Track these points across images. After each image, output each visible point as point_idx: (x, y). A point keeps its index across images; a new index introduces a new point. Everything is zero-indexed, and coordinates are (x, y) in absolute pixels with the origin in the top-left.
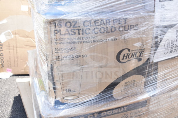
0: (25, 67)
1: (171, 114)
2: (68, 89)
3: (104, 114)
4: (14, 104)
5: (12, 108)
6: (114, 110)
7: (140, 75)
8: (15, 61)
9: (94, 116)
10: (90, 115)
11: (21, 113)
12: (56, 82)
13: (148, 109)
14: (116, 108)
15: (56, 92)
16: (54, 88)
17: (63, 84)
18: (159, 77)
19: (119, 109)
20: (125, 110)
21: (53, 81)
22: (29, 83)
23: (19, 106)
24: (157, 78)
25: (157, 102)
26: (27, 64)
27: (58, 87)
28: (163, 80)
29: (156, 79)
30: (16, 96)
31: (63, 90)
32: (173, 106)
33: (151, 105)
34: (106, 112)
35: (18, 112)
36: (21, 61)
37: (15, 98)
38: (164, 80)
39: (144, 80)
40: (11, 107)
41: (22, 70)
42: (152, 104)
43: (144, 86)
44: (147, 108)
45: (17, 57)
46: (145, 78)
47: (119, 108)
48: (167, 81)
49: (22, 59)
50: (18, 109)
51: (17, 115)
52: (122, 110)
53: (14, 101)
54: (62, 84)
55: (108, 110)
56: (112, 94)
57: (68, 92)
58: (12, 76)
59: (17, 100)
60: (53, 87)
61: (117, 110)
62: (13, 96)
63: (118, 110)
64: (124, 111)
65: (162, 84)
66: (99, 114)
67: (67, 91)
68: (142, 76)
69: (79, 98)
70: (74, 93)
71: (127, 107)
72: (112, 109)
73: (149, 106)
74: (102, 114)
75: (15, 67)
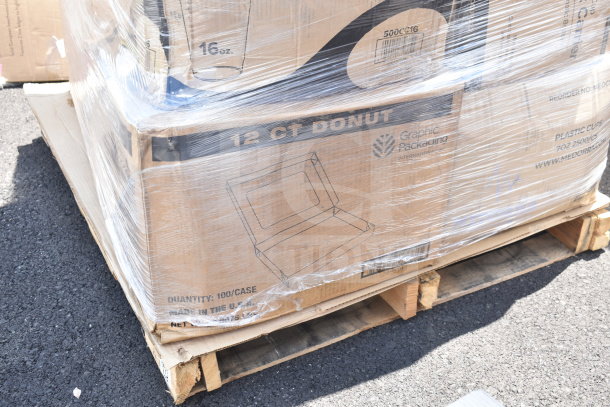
0: (49, 57)
1: (526, 149)
2: (207, 44)
3: (320, 127)
4: (19, 166)
5: (15, 176)
6: (352, 118)
7: (432, 11)
8: (11, 37)
9: (289, 132)
10: (278, 128)
11: (46, 190)
12: (170, 19)
13: (457, 123)
14: (357, 112)
15: (170, 53)
16: (165, 41)
17: (192, 26)
18: (492, 25)
19: (368, 115)
20: (386, 119)
21: (161, 13)
22: (68, 97)
23: (38, 172)
24: (486, 28)
25: (484, 106)
26: (54, 45)
27: (177, 33)
28: (506, 34)
29: (482, 29)
30: (24, 144)
31: (193, 45)
32: (533, 124)
33: (465, 112)
34: (326, 120)
35: (36, 187)
36: (35, 33)
37: (21, 149)
38: (509, 37)
39: (445, 28)
40: (12, 175)
41: (39, 68)
42: (470, 110)
43: (444, 49)
44: (453, 120)
45: (19, 22)
46: (447, 20)
47: (367, 110)
48: (519, 42)
49: (36, 29)
50: (35, 181)
51: (33, 195)
52: (375, 121)
53: (20, 158)
54: (188, 23)
55: (334, 116)
56: (345, 65)
57: (207, 52)
58: (5, 87)
59: (29, 157)
60: (162, 38)
61: (360, 116)
62: (16, 145)
63: (364, 118)
64: (381, 123)
65: (502, 47)
66: (304, 125)
67: (204, 51)
68: (439, 16)
69: (242, 75)
70: (226, 56)
71: (391, 111)
72: (345, 114)
73: (458, 114)
74: (315, 125)
75: (13, 54)
